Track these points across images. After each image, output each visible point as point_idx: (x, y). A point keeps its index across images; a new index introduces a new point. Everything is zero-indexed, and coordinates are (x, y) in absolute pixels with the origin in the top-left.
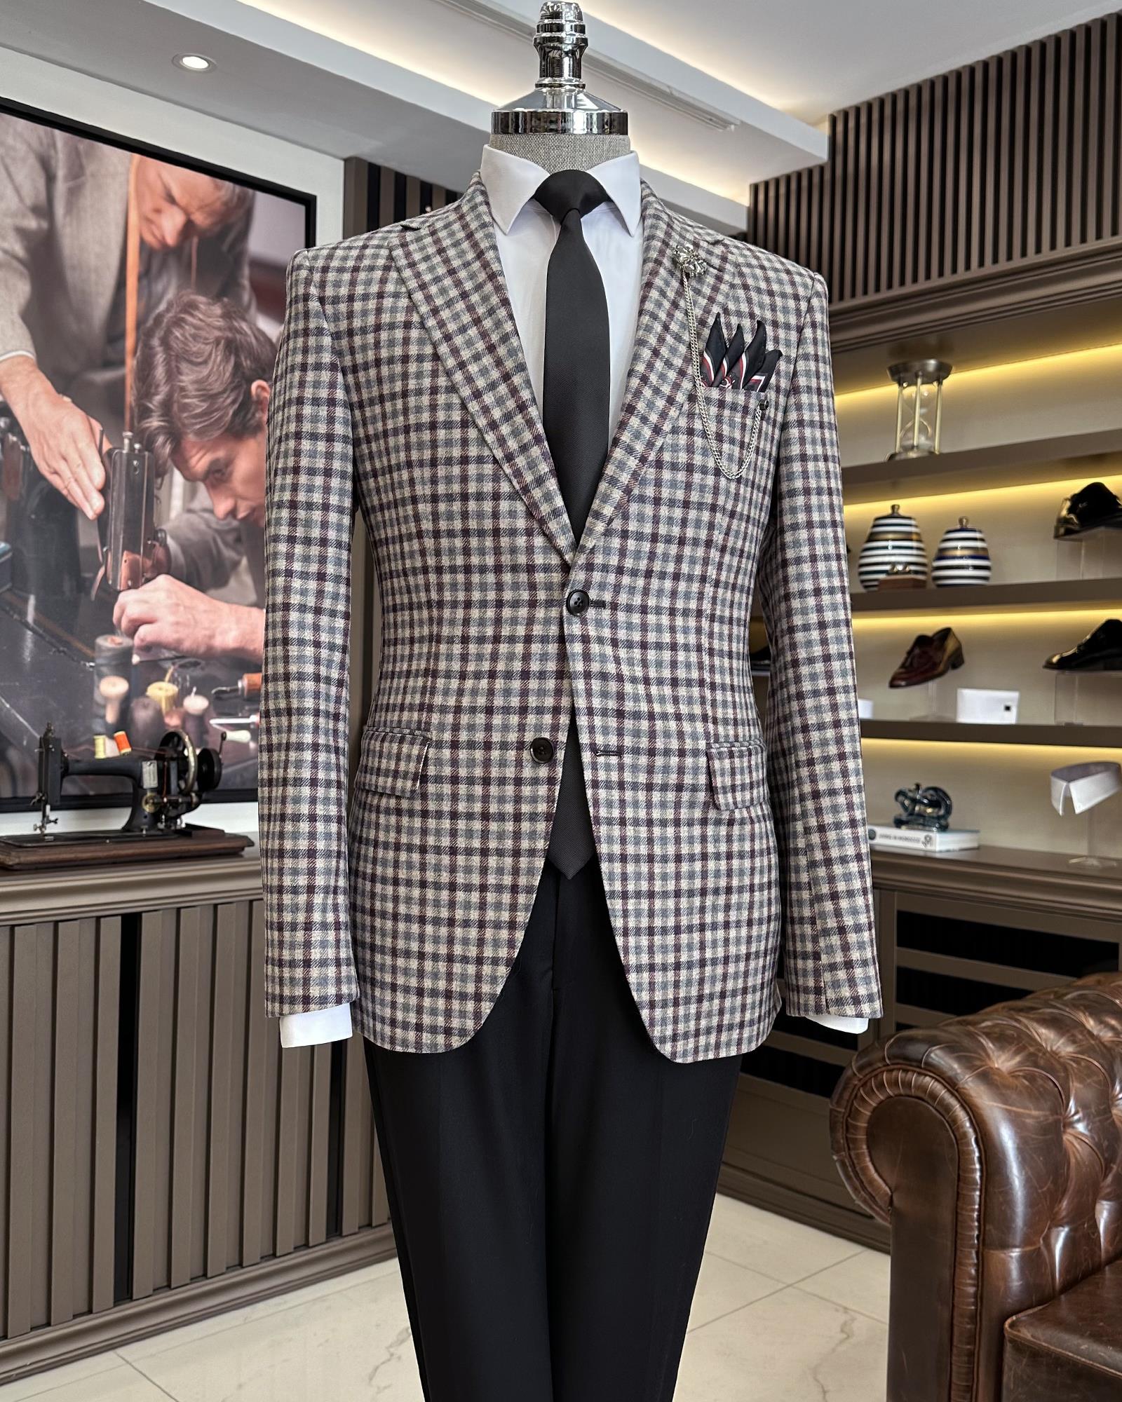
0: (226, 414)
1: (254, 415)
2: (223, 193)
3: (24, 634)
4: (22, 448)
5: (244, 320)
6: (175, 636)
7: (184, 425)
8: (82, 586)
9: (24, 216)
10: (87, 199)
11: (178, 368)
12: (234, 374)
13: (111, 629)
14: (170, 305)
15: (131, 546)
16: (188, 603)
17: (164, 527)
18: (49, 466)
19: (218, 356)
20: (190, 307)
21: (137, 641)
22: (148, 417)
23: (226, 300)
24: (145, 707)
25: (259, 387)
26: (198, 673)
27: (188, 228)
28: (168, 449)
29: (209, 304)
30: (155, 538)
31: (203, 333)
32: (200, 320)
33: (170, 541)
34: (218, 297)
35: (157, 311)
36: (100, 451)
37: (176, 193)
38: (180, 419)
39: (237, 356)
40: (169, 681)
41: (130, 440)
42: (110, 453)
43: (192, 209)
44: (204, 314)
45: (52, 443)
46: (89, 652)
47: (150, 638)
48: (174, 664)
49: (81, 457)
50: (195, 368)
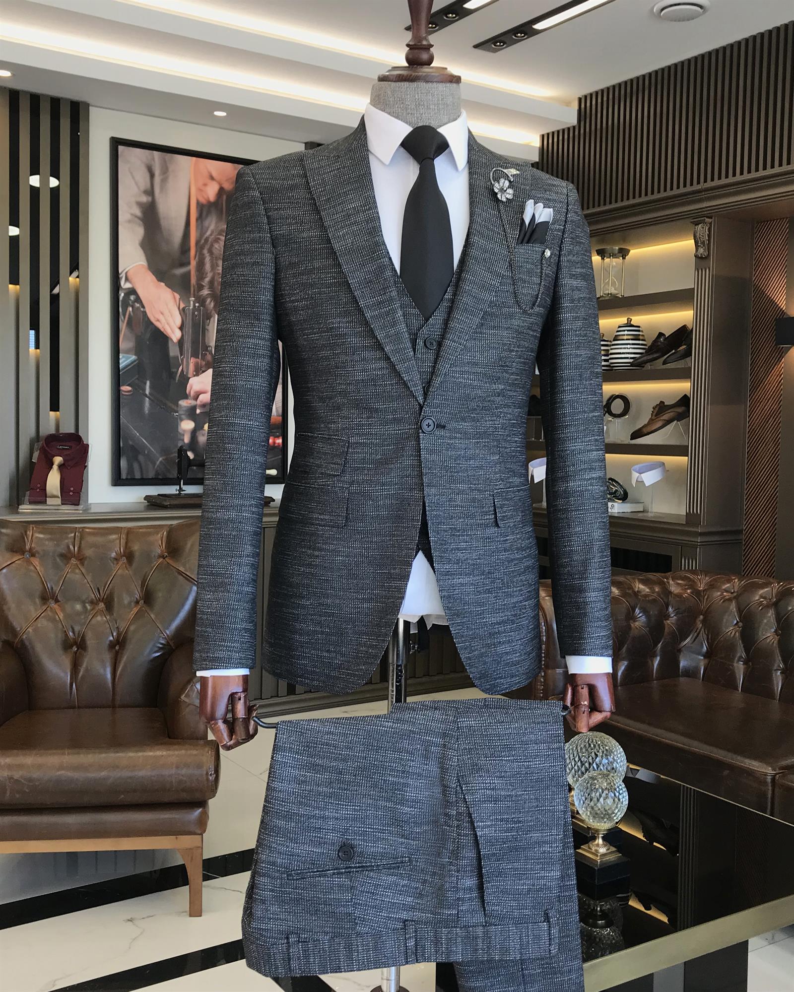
3: (144, 399)
8: (172, 375)
9: (140, 195)
10: (170, 183)
11: (217, 264)
13: (186, 397)
14: (212, 232)
15: (195, 354)
17: (211, 345)
18: (154, 317)
20: (222, 232)
21: (198, 402)
22: (203, 290)
24: (203, 435)
27: (221, 191)
28: (212, 305)
35: (206, 236)
36: (179, 308)
37: (214, 174)
38: (218, 289)
41: (194, 302)
43: (223, 182)
45: (156, 306)
46: (176, 408)
47: (204, 400)
49: (169, 312)
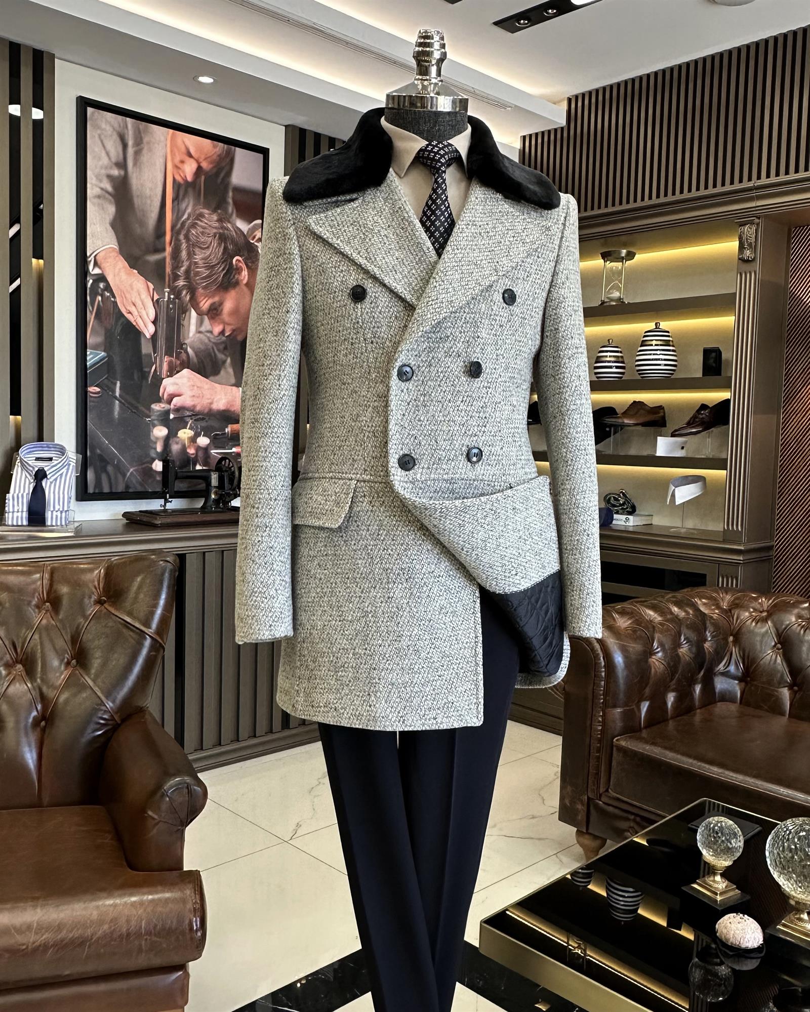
0: (220, 276)
1: (234, 276)
2: (217, 149)
3: (114, 402)
4: (112, 299)
5: (229, 222)
6: (192, 403)
7: (197, 284)
8: (144, 375)
9: (111, 168)
10: (145, 157)
11: (194, 251)
12: (223, 253)
14: (189, 215)
15: (169, 352)
16: (199, 384)
17: (186, 342)
18: (126, 309)
19: (215, 244)
20: (200, 216)
21: (172, 406)
22: (178, 280)
23: (219, 211)
24: (177, 443)
25: (237, 260)
26: (204, 424)
27: (199, 170)
28: (188, 298)
29: (210, 214)
30: (182, 348)
31: (207, 231)
32: (206, 223)
33: (189, 350)
34: (214, 211)
35: (183, 219)
36: (153, 300)
37: (192, 151)
38: (194, 281)
39: (225, 243)
40: (189, 429)
42: (158, 300)
43: (201, 160)
44: (207, 220)
45: (127, 295)
46: (148, 412)
47: (179, 405)
48: (192, 419)
49: (143, 304)
50: (204, 251)
